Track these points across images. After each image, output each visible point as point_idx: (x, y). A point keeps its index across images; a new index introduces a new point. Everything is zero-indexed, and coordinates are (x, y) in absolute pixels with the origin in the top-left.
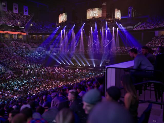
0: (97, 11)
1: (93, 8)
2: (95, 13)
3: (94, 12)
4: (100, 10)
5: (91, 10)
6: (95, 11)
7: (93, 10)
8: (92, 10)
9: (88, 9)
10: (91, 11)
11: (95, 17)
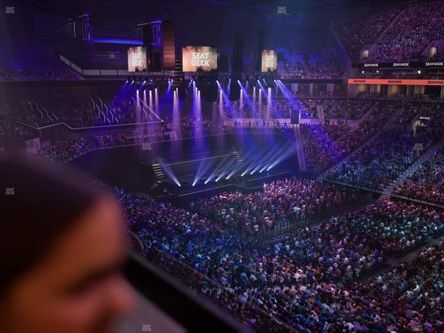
0: (207, 54)
1: (197, 44)
2: (202, 59)
3: (200, 55)
4: (213, 51)
5: (194, 50)
6: (202, 54)
7: (199, 50)
8: (197, 51)
9: (185, 47)
10: (194, 53)
11: (204, 68)
